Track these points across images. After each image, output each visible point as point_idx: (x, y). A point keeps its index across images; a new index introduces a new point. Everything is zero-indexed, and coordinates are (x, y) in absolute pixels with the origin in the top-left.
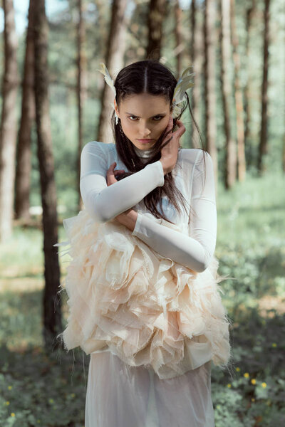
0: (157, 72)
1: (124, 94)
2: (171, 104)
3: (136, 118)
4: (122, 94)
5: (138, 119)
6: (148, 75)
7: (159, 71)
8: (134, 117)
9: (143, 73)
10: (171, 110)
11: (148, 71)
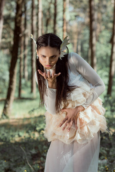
0: (54, 38)
1: (40, 47)
2: (59, 51)
3: (44, 57)
4: (39, 47)
5: (46, 57)
6: (50, 39)
7: (55, 38)
8: (44, 56)
9: (48, 38)
10: (60, 53)
11: (50, 38)
